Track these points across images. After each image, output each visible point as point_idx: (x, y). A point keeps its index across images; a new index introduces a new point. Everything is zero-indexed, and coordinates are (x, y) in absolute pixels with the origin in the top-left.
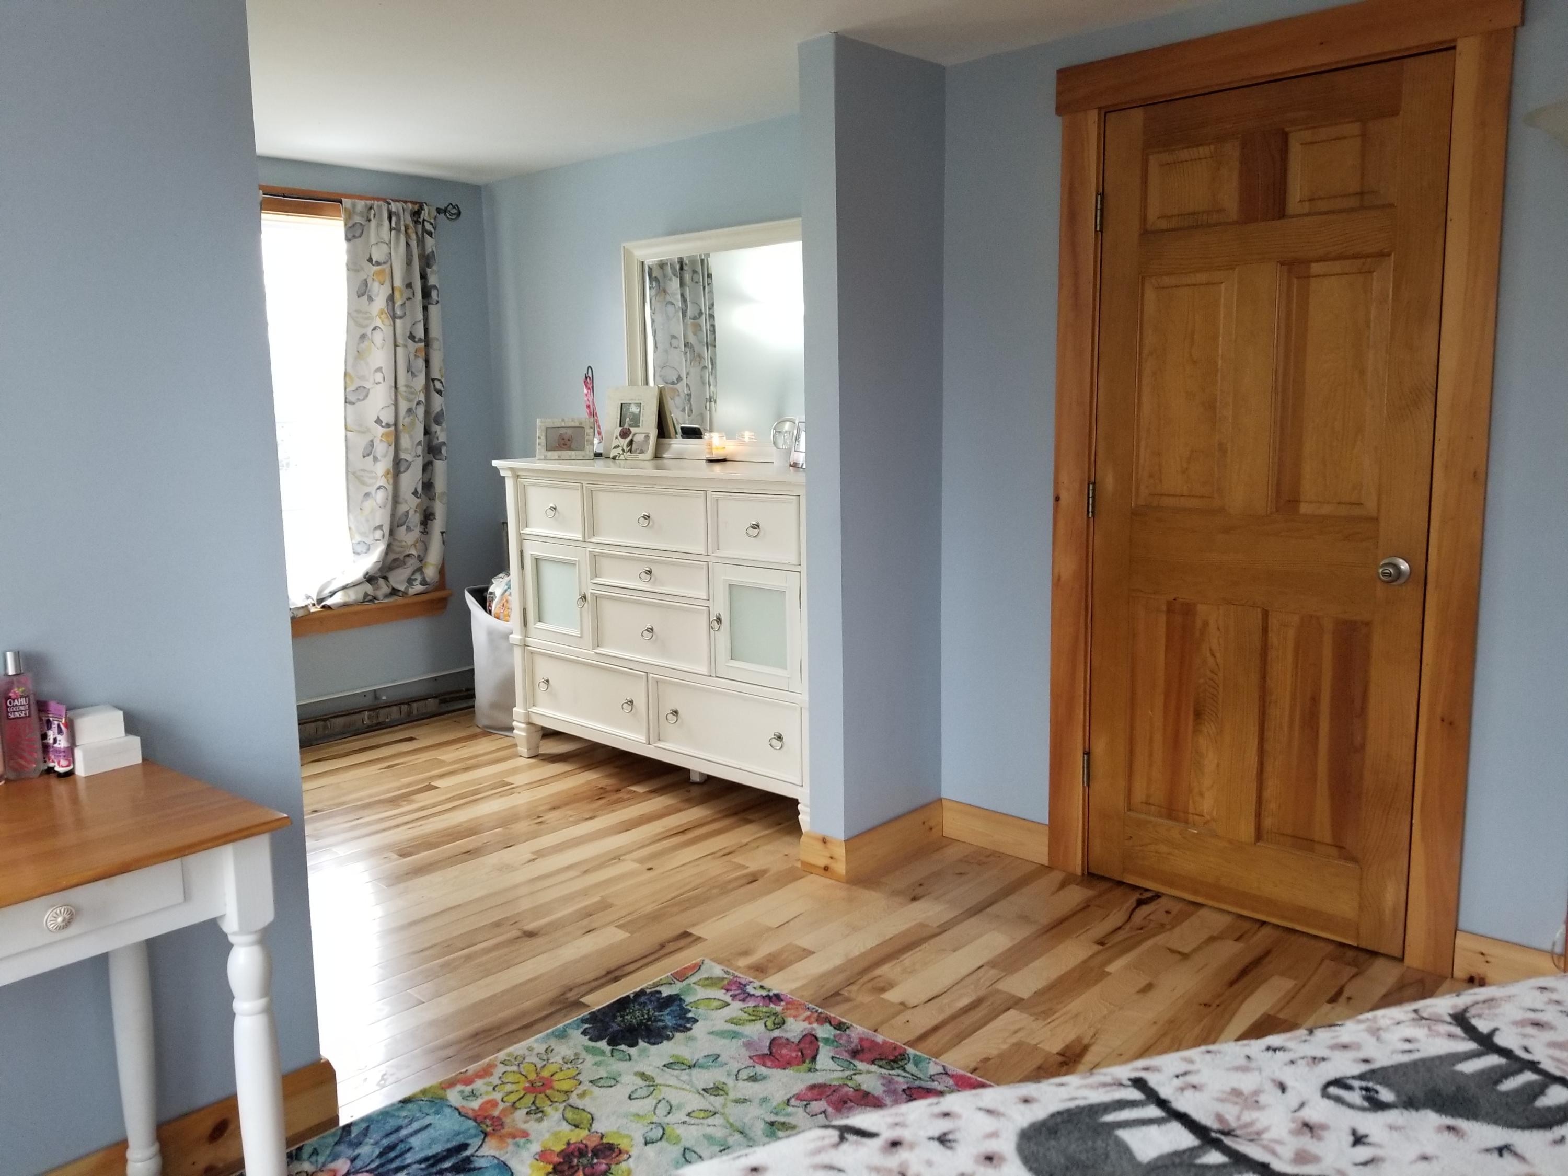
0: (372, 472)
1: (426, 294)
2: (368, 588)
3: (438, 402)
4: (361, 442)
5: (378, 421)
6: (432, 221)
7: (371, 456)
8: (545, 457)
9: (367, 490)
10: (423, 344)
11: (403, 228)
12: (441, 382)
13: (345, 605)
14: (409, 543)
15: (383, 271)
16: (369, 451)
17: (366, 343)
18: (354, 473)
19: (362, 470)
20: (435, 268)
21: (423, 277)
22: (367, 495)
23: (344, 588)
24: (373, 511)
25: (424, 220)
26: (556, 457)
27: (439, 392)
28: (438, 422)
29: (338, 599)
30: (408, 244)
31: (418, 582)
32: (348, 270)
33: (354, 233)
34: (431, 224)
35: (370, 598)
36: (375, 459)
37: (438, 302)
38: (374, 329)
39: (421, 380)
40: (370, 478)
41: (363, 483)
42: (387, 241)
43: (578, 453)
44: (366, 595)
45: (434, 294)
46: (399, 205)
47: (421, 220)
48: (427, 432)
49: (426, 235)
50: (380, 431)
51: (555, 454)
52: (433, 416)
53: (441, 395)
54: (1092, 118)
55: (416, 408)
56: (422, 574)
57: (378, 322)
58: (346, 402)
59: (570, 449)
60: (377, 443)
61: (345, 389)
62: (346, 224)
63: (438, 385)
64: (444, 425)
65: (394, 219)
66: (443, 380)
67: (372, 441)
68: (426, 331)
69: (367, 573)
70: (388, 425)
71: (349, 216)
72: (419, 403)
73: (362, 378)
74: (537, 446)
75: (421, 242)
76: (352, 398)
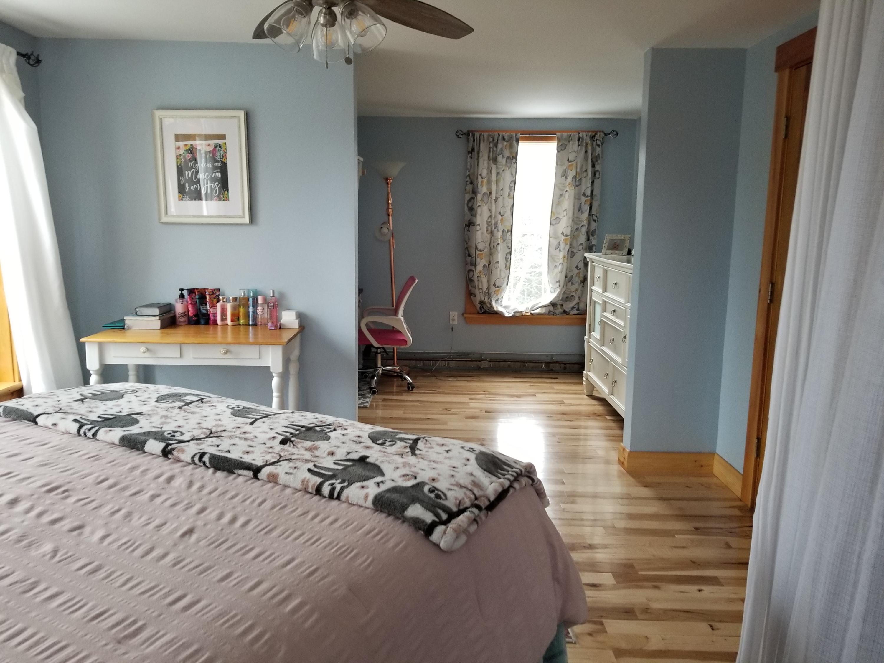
0: (558, 256)
1: (594, 174)
2: (551, 308)
3: (594, 225)
4: (555, 243)
5: (563, 233)
6: (601, 140)
7: (558, 249)
8: (606, 253)
9: (556, 264)
10: (589, 198)
11: (584, 144)
12: (596, 216)
13: (539, 314)
14: (573, 291)
15: (572, 165)
16: (558, 247)
17: (562, 198)
18: (551, 256)
19: (554, 255)
20: (599, 162)
21: (593, 166)
22: (556, 266)
23: (542, 307)
24: (557, 274)
25: (597, 140)
26: (610, 253)
27: (595, 221)
28: (593, 235)
29: (537, 311)
30: (586, 152)
31: (576, 309)
32: (557, 165)
33: (561, 148)
34: (600, 141)
35: (551, 313)
36: (560, 250)
37: (598, 178)
38: (566, 192)
39: (586, 214)
40: (558, 259)
41: (555, 261)
42: (576, 150)
43: (620, 252)
44: (550, 311)
45: (597, 174)
46: (584, 134)
47: (595, 139)
48: (588, 239)
49: (597, 147)
50: (563, 238)
51: (610, 252)
52: (591, 231)
53: (595, 222)
54: (787, 72)
55: (581, 228)
56: (578, 305)
57: (568, 189)
58: (550, 224)
59: (617, 250)
60: (561, 243)
61: (551, 218)
62: (557, 145)
63: (595, 218)
64: (595, 236)
65: (580, 140)
66: (597, 215)
67: (559, 242)
68: (592, 192)
69: (551, 302)
70: (566, 235)
71: (559, 140)
72: (583, 226)
73: (559, 214)
74: (603, 248)
75: (593, 150)
76: (553, 223)
